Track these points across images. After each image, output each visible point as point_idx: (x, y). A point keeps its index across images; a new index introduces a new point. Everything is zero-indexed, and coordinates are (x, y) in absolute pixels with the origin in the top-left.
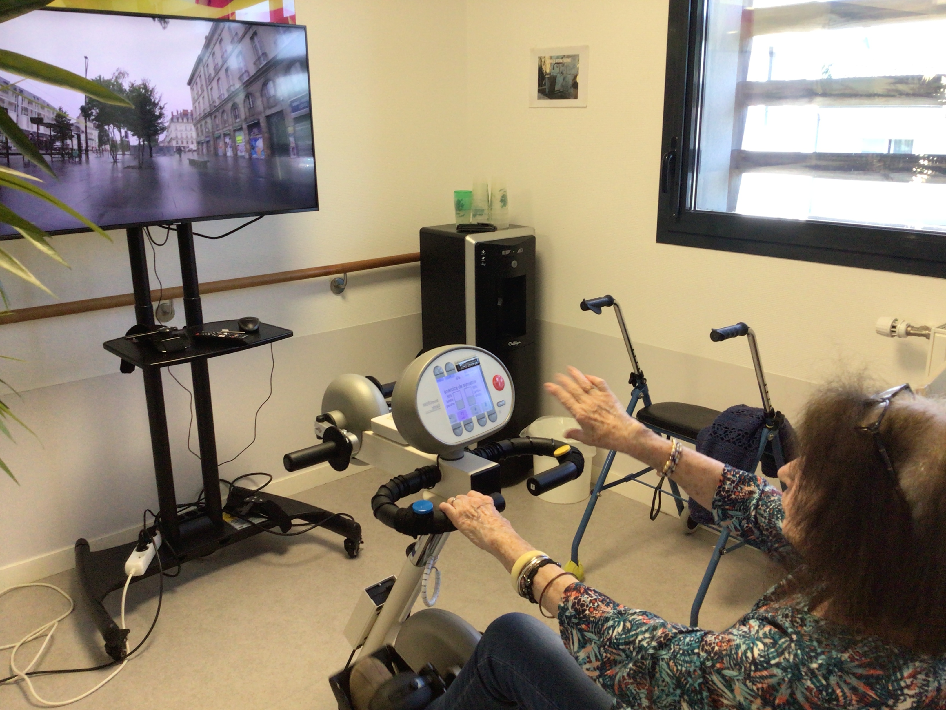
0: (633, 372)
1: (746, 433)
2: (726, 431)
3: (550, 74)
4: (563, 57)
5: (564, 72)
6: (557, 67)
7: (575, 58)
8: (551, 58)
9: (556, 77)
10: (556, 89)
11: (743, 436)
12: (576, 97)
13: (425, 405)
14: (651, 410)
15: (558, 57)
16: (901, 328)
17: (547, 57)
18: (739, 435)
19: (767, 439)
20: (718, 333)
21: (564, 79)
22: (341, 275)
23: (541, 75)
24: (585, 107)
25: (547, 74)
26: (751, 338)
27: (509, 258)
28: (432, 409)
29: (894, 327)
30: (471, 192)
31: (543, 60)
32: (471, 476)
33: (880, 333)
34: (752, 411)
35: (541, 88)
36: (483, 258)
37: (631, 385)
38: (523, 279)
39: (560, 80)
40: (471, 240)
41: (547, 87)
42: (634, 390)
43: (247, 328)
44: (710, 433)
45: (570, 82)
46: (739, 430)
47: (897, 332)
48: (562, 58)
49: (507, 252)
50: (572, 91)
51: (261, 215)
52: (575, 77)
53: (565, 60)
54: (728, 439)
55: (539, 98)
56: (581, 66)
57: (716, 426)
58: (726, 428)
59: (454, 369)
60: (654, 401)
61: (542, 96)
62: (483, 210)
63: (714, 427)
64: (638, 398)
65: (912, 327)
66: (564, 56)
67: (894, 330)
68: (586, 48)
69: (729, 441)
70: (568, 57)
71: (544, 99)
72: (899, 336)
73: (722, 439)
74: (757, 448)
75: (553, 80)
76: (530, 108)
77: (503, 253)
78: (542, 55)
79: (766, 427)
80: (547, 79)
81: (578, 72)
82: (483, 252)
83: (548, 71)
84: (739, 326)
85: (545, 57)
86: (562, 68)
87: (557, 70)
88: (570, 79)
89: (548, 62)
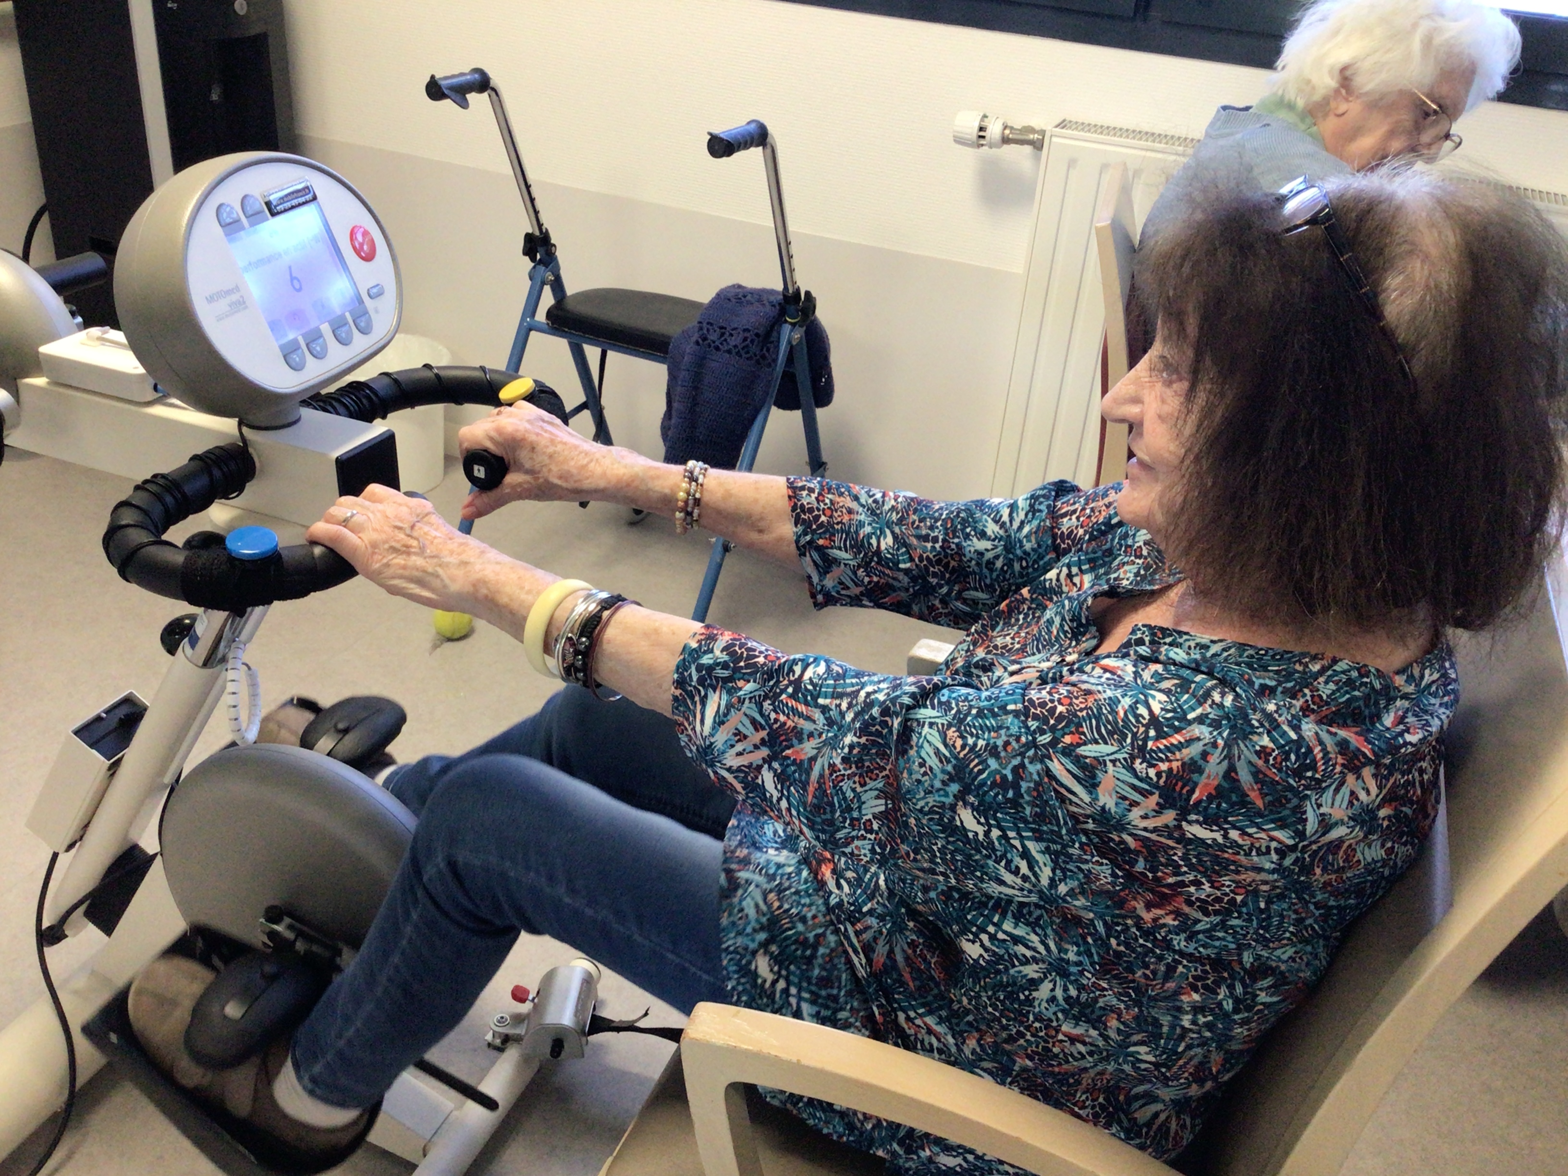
0: (530, 231)
1: (757, 335)
2: (723, 334)
11: (752, 341)
13: (211, 300)
14: (570, 305)
16: (994, 130)
18: (745, 339)
19: (789, 342)
20: (721, 140)
26: (769, 151)
28: (227, 308)
29: (981, 129)
33: (959, 140)
34: (760, 295)
37: (527, 258)
38: (261, 41)
42: (534, 267)
44: (694, 339)
46: (745, 330)
47: (988, 138)
54: (725, 347)
57: (705, 325)
58: (721, 328)
59: (263, 211)
60: (571, 288)
63: (701, 329)
64: (543, 283)
65: (1012, 128)
67: (982, 134)
69: (729, 352)
72: (991, 146)
73: (717, 349)
74: (775, 361)
79: (786, 321)
84: (753, 126)
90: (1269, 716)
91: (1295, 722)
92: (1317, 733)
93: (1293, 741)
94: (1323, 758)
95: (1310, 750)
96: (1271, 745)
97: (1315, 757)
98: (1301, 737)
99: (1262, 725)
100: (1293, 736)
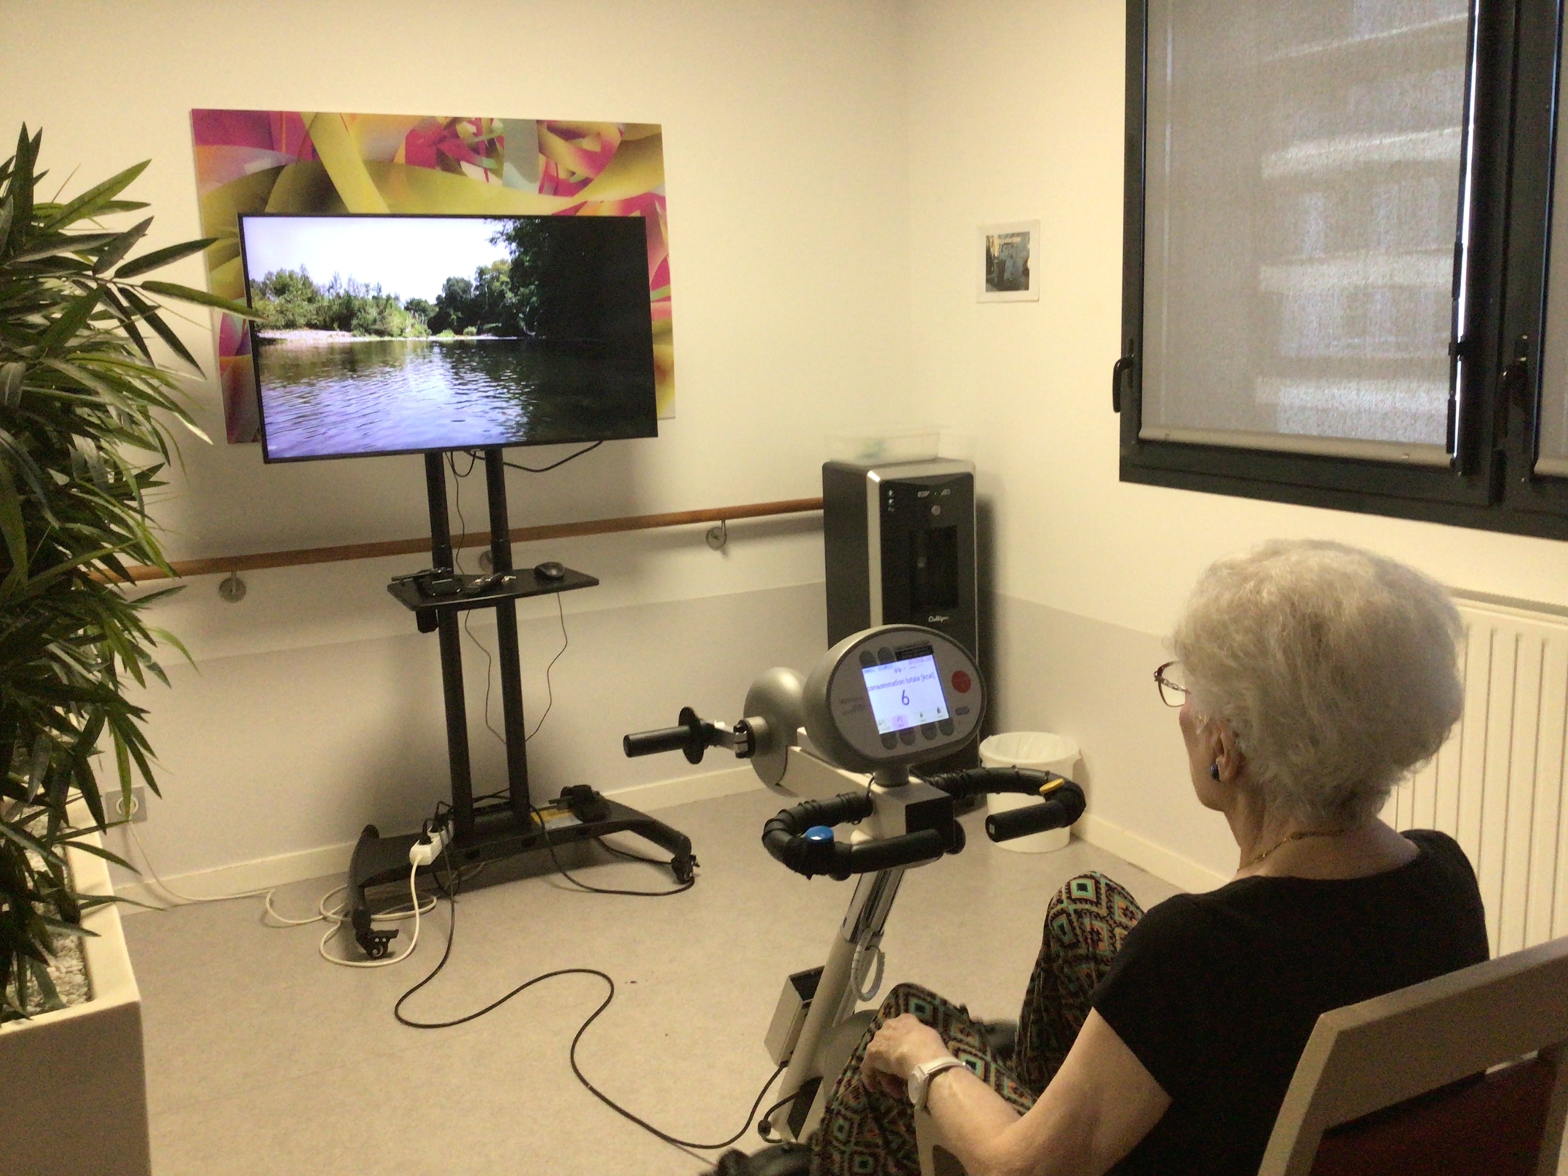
3: (998, 258)
4: (1013, 235)
5: (1014, 256)
6: (1007, 249)
7: (1025, 236)
8: (1000, 237)
9: (1005, 260)
10: (1006, 279)
12: (1027, 288)
15: (1007, 236)
17: (996, 236)
21: (1014, 263)
22: (719, 523)
23: (990, 259)
24: (1038, 301)
25: (995, 258)
27: (927, 503)
31: (991, 240)
35: (990, 277)
36: (891, 501)
38: (952, 530)
39: (1009, 264)
40: (874, 476)
41: (994, 275)
45: (1021, 269)
48: (1011, 237)
49: (926, 494)
50: (1022, 279)
52: (1026, 262)
53: (1017, 240)
55: (987, 290)
56: (1031, 246)
61: (990, 287)
68: (1037, 222)
70: (1018, 235)
71: (992, 291)
75: (1002, 265)
76: (978, 303)
77: (920, 494)
78: (990, 233)
80: (995, 266)
81: (1028, 253)
82: (891, 493)
83: (996, 255)
85: (993, 236)
86: (1011, 250)
87: (1006, 253)
88: (1020, 263)
89: (997, 243)
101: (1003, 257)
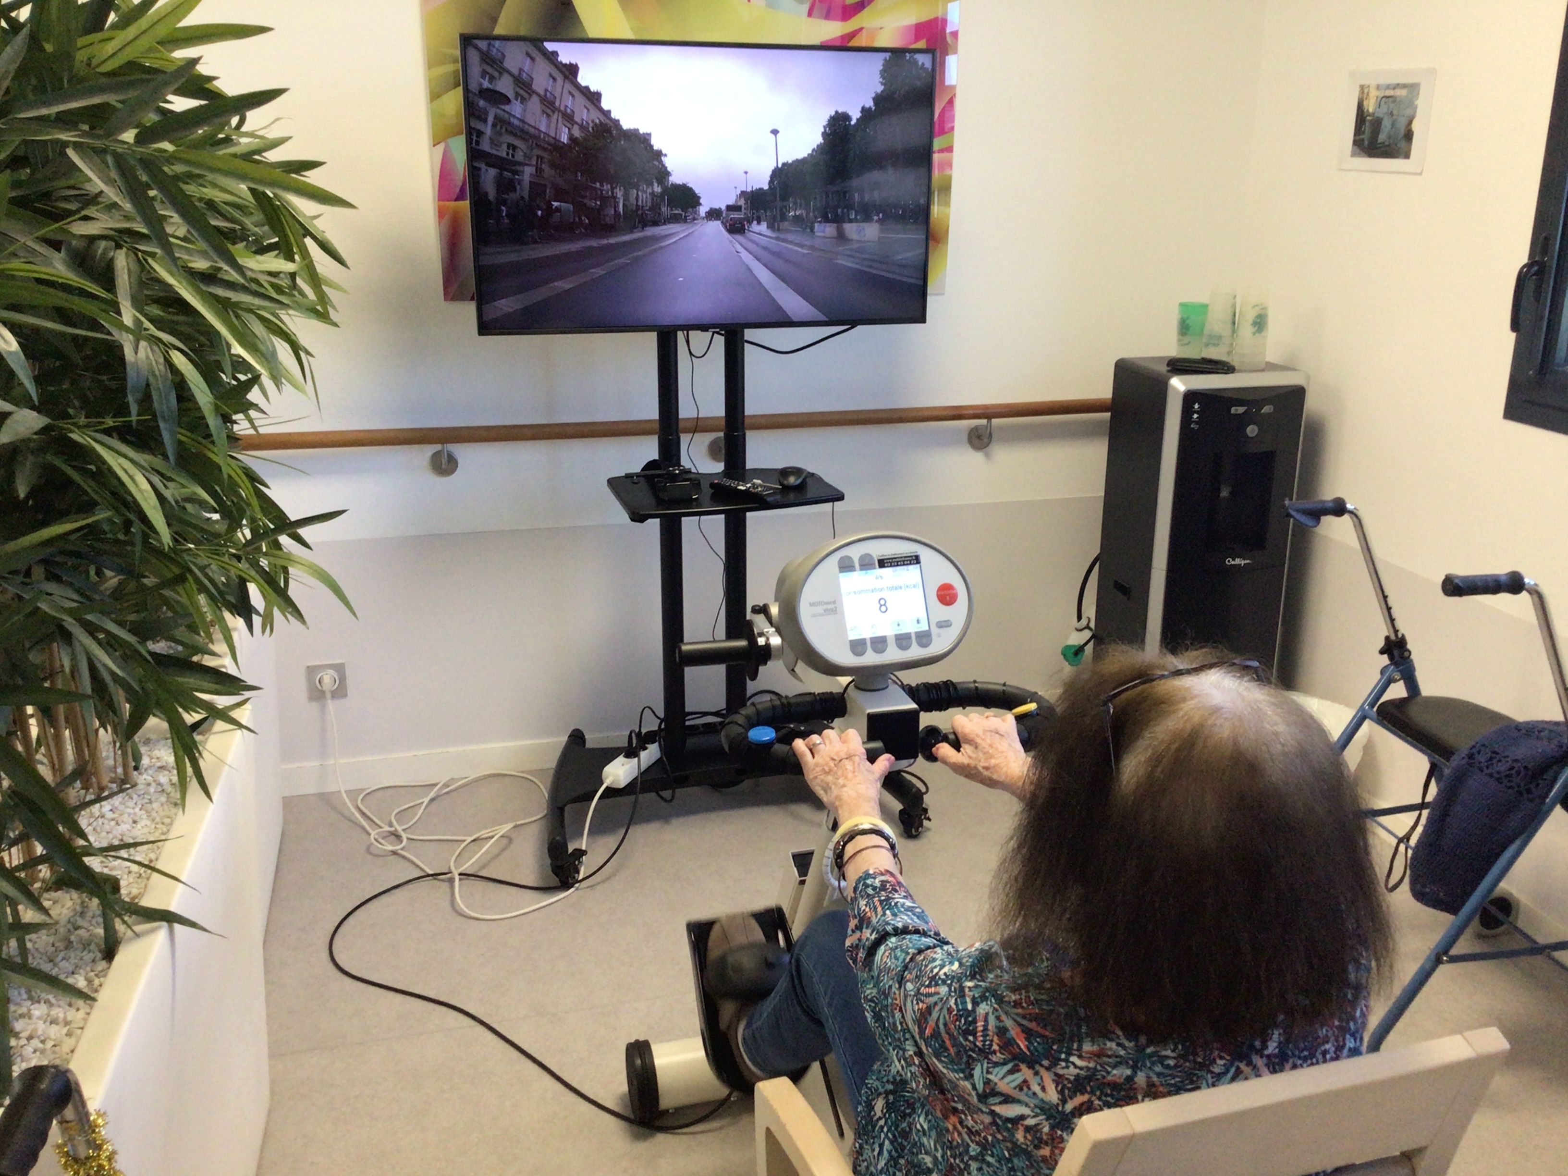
0: (1388, 635)
1: (1526, 768)
2: (1492, 758)
3: (1374, 114)
4: (1397, 86)
5: (1395, 112)
6: (1386, 103)
7: (1413, 88)
8: (1378, 87)
9: (1382, 119)
10: (1379, 141)
11: (1518, 773)
12: (1407, 156)
13: (812, 605)
15: (1388, 87)
17: (1373, 85)
18: (1512, 768)
20: (1453, 582)
21: (1393, 125)
22: (984, 422)
23: (1361, 115)
24: (1421, 174)
25: (1369, 115)
26: (1535, 600)
27: (1243, 421)
28: (822, 611)
30: (1207, 306)
31: (1366, 91)
32: (868, 714)
35: (1357, 138)
36: (1195, 416)
37: (1384, 656)
38: (1270, 456)
39: (1386, 124)
40: (1179, 384)
41: (1366, 137)
42: (1389, 665)
43: (785, 482)
45: (1402, 131)
46: (1515, 761)
48: (1394, 88)
49: (1241, 410)
50: (1403, 144)
51: (853, 323)
52: (1410, 122)
53: (1400, 93)
54: (1490, 771)
55: (1353, 155)
56: (1421, 102)
58: (1494, 752)
59: (875, 564)
61: (1358, 151)
62: (1220, 337)
63: (1473, 748)
64: (1395, 679)
66: (1398, 84)
68: (1432, 72)
69: (1491, 775)
70: (1404, 86)
71: (1359, 155)
73: (1480, 770)
75: (1377, 124)
76: (1338, 169)
77: (1233, 410)
78: (1365, 82)
80: (1367, 124)
81: (1415, 112)
82: (1196, 406)
83: (1371, 110)
85: (1369, 86)
86: (1392, 105)
87: (1384, 109)
88: (1402, 124)
89: (1374, 94)
90: (962, 989)
91: (979, 1000)
92: (987, 1014)
93: (967, 1009)
94: (982, 1031)
95: (975, 1021)
96: (954, 1006)
97: (976, 1027)
98: (974, 1010)
99: (955, 991)
100: (970, 1007)
101: (1380, 113)
